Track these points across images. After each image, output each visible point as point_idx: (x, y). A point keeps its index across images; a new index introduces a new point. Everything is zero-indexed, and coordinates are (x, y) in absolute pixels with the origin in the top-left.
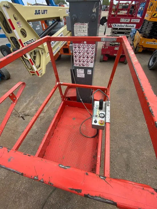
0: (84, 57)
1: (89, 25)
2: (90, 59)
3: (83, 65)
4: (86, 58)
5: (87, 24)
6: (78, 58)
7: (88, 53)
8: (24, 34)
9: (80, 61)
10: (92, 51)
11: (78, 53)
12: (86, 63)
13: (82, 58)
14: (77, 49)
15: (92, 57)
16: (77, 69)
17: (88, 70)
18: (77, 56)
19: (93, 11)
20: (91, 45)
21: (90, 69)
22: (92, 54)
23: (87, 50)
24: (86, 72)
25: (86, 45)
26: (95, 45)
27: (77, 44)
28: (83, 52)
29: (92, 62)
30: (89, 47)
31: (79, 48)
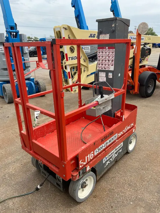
0: (105, 61)
1: (110, 36)
2: (110, 62)
3: (105, 68)
4: (107, 62)
5: (108, 35)
6: (101, 61)
7: (109, 57)
8: (72, 50)
9: (102, 64)
10: (112, 55)
11: (101, 57)
12: (107, 66)
13: (104, 61)
14: (101, 53)
15: (113, 60)
16: (100, 73)
17: (109, 73)
18: (100, 59)
19: (113, 26)
20: (111, 50)
21: (111, 72)
22: (113, 57)
23: (108, 54)
24: (107, 76)
25: (108, 50)
26: (114, 50)
27: (101, 50)
28: (105, 56)
29: (112, 65)
30: (110, 51)
31: (102, 52)
